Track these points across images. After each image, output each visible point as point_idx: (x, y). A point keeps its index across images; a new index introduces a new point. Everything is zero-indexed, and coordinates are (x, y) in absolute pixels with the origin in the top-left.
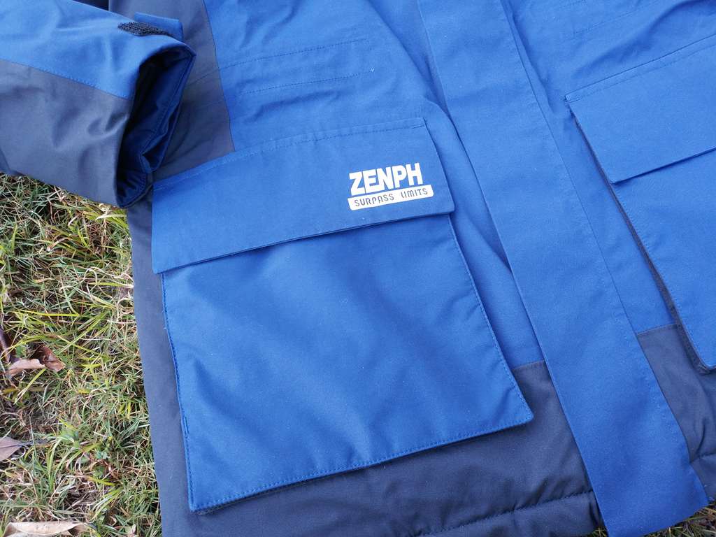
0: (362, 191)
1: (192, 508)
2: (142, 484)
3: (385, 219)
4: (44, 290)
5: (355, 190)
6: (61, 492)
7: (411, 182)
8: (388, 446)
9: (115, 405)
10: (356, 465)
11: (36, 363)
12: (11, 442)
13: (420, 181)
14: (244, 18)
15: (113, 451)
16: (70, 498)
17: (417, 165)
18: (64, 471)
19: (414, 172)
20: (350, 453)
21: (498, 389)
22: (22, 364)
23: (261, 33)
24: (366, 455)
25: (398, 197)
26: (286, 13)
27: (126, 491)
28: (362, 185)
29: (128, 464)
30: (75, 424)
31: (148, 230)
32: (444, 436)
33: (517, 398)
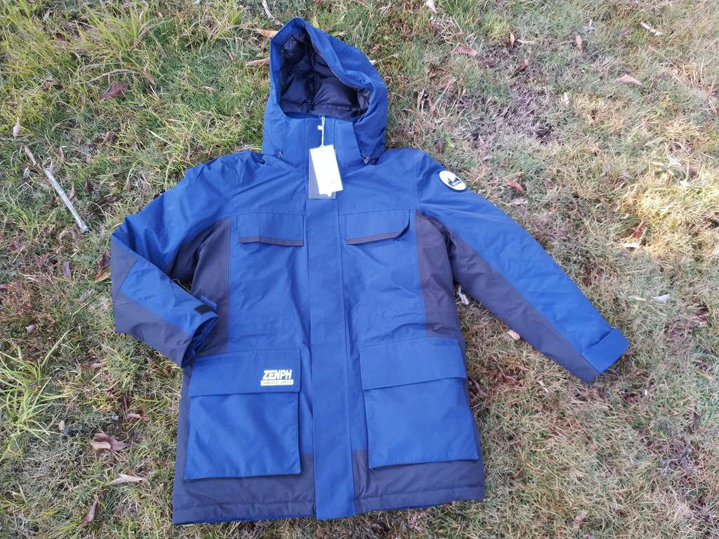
0: (267, 378)
1: (185, 478)
2: (168, 469)
3: (272, 391)
4: (146, 387)
5: (265, 377)
6: (138, 466)
7: (286, 378)
8: (250, 471)
9: (165, 438)
10: (239, 475)
11: (138, 416)
12: (124, 444)
13: (290, 378)
14: (243, 297)
15: (160, 454)
16: (141, 469)
17: (291, 371)
18: (141, 459)
19: (289, 373)
20: (238, 471)
21: (293, 460)
22: (133, 415)
23: (247, 306)
24: (243, 473)
25: (280, 383)
26: (260, 297)
27: (162, 471)
28: (268, 376)
29: (165, 461)
30: (148, 442)
31: (190, 377)
32: (269, 472)
33: (298, 465)
